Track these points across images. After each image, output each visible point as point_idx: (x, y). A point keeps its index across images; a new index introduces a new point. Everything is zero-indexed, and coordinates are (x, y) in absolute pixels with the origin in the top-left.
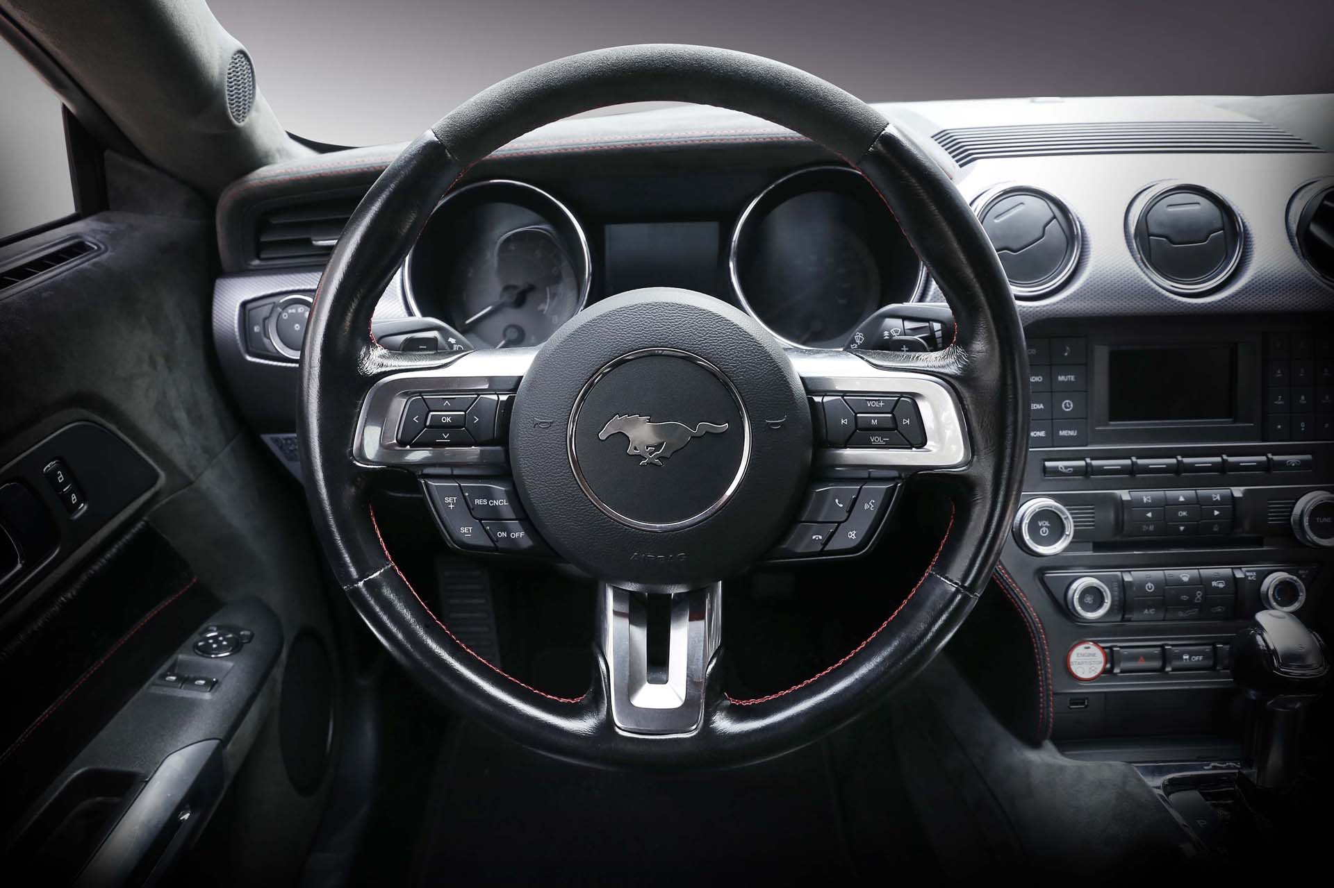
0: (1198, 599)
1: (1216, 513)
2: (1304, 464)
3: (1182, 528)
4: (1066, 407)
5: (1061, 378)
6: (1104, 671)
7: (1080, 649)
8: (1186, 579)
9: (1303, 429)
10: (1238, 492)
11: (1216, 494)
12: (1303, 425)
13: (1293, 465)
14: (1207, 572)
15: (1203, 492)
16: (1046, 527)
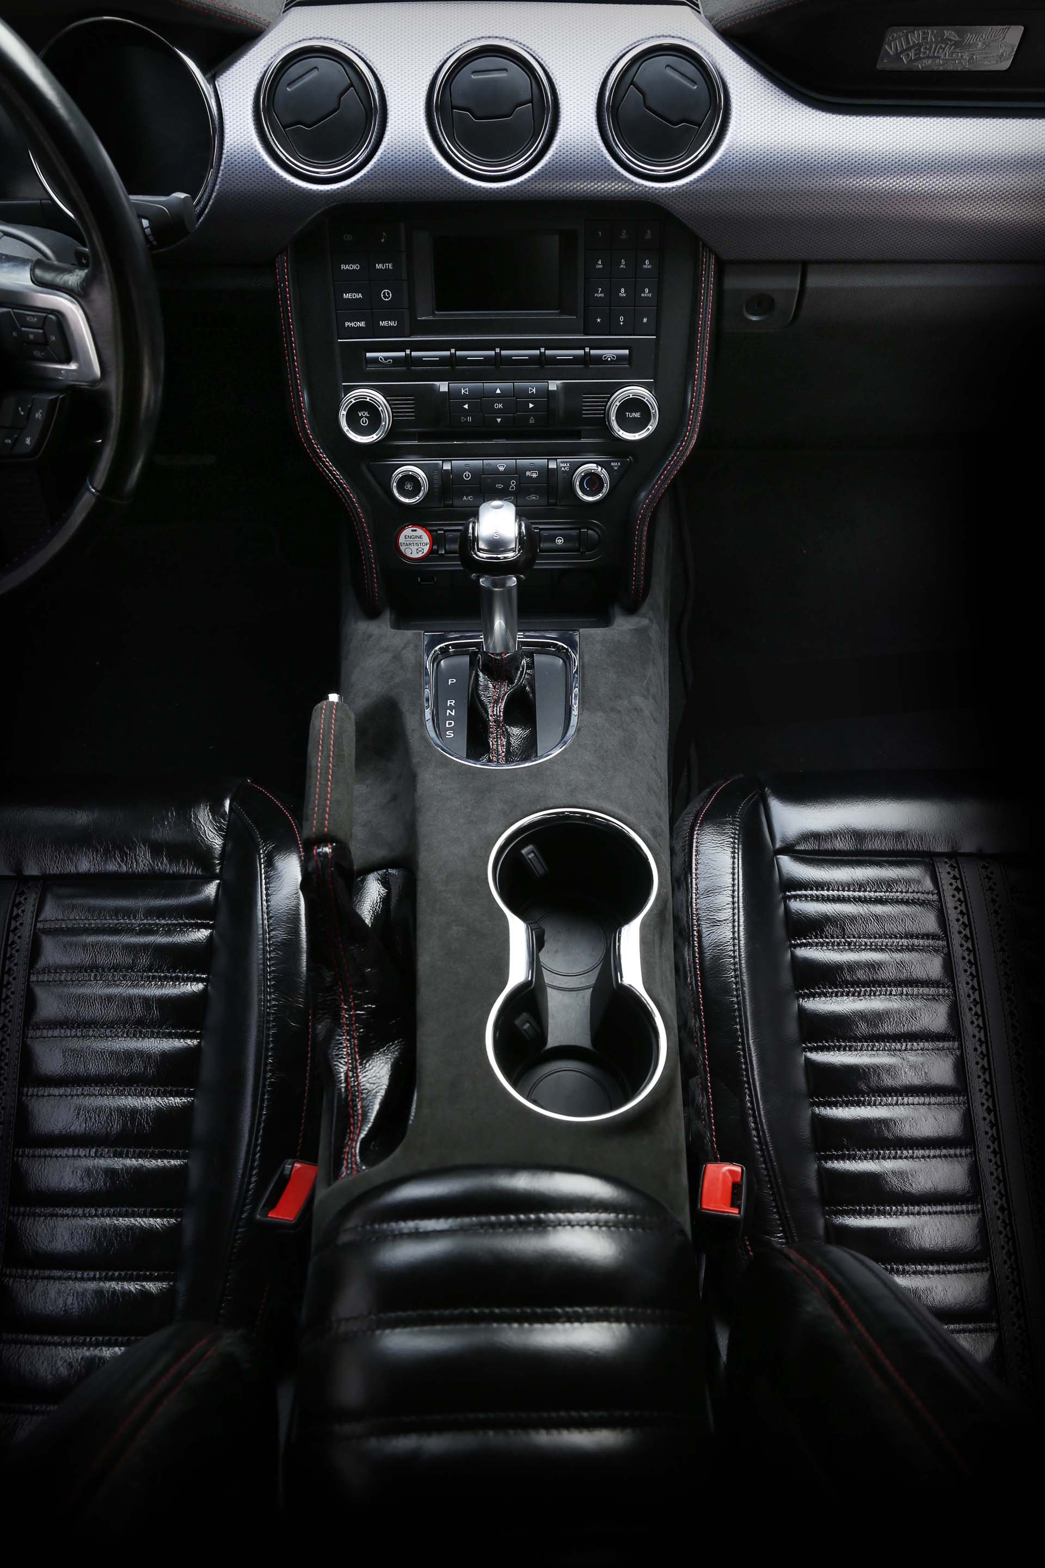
0: (513, 488)
1: (531, 406)
2: (620, 358)
3: (499, 420)
4: (385, 297)
5: (379, 266)
6: (431, 551)
7: (408, 531)
8: (501, 469)
9: (622, 323)
10: (553, 385)
11: (532, 387)
12: (622, 319)
13: (609, 359)
14: (523, 462)
15: (520, 384)
16: (366, 417)
